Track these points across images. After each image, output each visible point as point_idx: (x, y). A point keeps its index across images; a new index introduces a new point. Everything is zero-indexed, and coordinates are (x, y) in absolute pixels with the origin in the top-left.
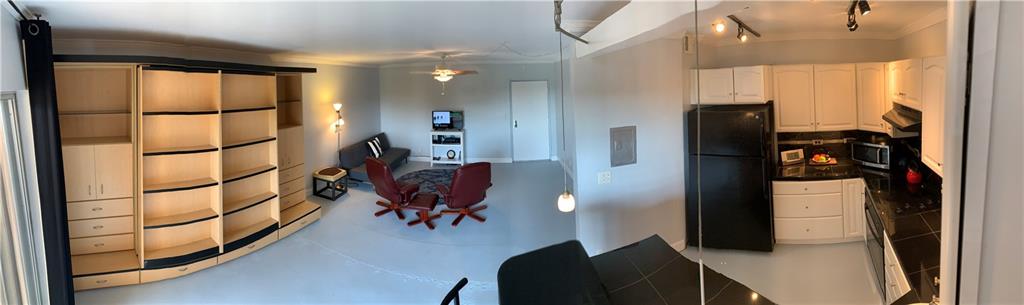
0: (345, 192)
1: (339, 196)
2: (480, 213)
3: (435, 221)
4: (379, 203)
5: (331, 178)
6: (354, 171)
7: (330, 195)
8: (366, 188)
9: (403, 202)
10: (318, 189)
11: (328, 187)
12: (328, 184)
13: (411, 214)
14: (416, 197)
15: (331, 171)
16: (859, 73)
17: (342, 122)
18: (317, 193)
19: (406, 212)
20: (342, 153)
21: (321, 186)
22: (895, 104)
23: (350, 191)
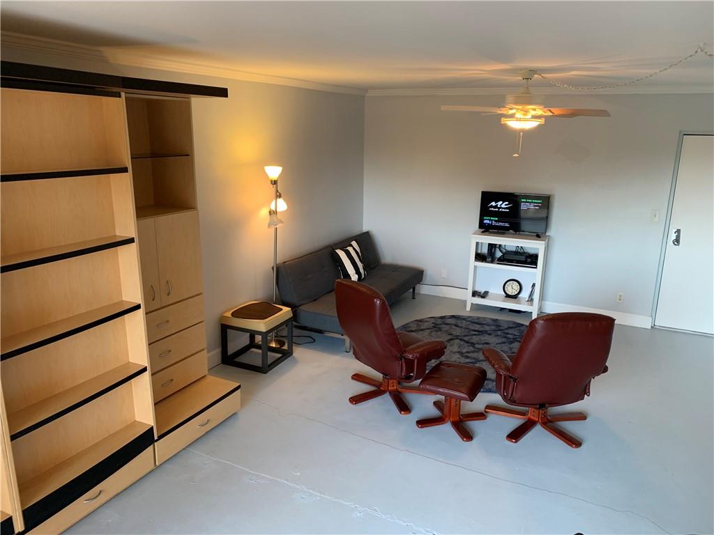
0: (287, 354)
1: (277, 362)
2: (571, 427)
3: (475, 425)
4: (358, 377)
5: (260, 325)
6: (307, 309)
7: (258, 363)
8: (332, 346)
9: (408, 378)
10: (232, 349)
11: (252, 344)
12: (252, 337)
13: (424, 404)
14: (436, 369)
15: (260, 310)
17: (282, 205)
18: (230, 360)
19: (414, 399)
20: (282, 272)
21: (237, 342)
23: (298, 352)
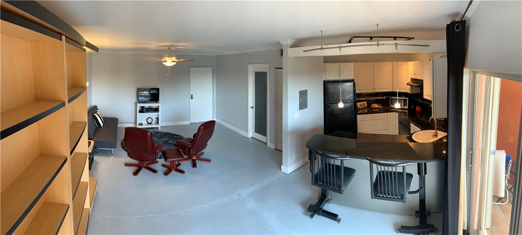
16: (394, 66)
22: (411, 79)
